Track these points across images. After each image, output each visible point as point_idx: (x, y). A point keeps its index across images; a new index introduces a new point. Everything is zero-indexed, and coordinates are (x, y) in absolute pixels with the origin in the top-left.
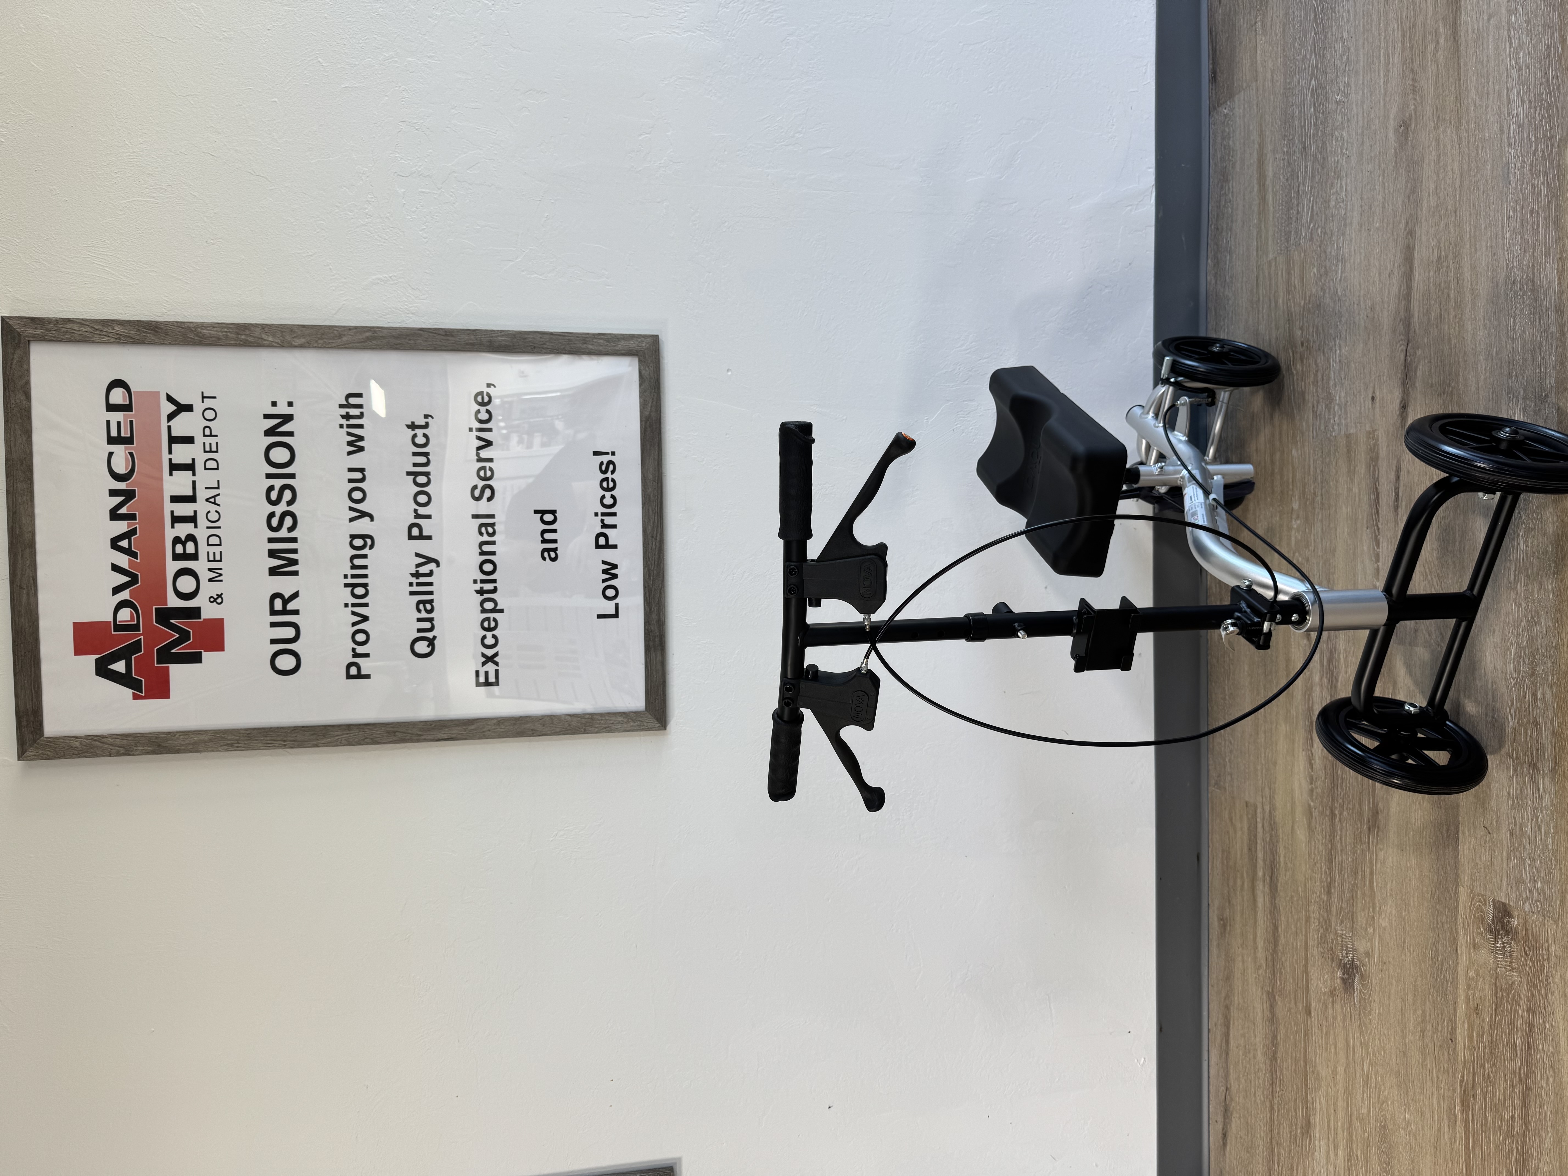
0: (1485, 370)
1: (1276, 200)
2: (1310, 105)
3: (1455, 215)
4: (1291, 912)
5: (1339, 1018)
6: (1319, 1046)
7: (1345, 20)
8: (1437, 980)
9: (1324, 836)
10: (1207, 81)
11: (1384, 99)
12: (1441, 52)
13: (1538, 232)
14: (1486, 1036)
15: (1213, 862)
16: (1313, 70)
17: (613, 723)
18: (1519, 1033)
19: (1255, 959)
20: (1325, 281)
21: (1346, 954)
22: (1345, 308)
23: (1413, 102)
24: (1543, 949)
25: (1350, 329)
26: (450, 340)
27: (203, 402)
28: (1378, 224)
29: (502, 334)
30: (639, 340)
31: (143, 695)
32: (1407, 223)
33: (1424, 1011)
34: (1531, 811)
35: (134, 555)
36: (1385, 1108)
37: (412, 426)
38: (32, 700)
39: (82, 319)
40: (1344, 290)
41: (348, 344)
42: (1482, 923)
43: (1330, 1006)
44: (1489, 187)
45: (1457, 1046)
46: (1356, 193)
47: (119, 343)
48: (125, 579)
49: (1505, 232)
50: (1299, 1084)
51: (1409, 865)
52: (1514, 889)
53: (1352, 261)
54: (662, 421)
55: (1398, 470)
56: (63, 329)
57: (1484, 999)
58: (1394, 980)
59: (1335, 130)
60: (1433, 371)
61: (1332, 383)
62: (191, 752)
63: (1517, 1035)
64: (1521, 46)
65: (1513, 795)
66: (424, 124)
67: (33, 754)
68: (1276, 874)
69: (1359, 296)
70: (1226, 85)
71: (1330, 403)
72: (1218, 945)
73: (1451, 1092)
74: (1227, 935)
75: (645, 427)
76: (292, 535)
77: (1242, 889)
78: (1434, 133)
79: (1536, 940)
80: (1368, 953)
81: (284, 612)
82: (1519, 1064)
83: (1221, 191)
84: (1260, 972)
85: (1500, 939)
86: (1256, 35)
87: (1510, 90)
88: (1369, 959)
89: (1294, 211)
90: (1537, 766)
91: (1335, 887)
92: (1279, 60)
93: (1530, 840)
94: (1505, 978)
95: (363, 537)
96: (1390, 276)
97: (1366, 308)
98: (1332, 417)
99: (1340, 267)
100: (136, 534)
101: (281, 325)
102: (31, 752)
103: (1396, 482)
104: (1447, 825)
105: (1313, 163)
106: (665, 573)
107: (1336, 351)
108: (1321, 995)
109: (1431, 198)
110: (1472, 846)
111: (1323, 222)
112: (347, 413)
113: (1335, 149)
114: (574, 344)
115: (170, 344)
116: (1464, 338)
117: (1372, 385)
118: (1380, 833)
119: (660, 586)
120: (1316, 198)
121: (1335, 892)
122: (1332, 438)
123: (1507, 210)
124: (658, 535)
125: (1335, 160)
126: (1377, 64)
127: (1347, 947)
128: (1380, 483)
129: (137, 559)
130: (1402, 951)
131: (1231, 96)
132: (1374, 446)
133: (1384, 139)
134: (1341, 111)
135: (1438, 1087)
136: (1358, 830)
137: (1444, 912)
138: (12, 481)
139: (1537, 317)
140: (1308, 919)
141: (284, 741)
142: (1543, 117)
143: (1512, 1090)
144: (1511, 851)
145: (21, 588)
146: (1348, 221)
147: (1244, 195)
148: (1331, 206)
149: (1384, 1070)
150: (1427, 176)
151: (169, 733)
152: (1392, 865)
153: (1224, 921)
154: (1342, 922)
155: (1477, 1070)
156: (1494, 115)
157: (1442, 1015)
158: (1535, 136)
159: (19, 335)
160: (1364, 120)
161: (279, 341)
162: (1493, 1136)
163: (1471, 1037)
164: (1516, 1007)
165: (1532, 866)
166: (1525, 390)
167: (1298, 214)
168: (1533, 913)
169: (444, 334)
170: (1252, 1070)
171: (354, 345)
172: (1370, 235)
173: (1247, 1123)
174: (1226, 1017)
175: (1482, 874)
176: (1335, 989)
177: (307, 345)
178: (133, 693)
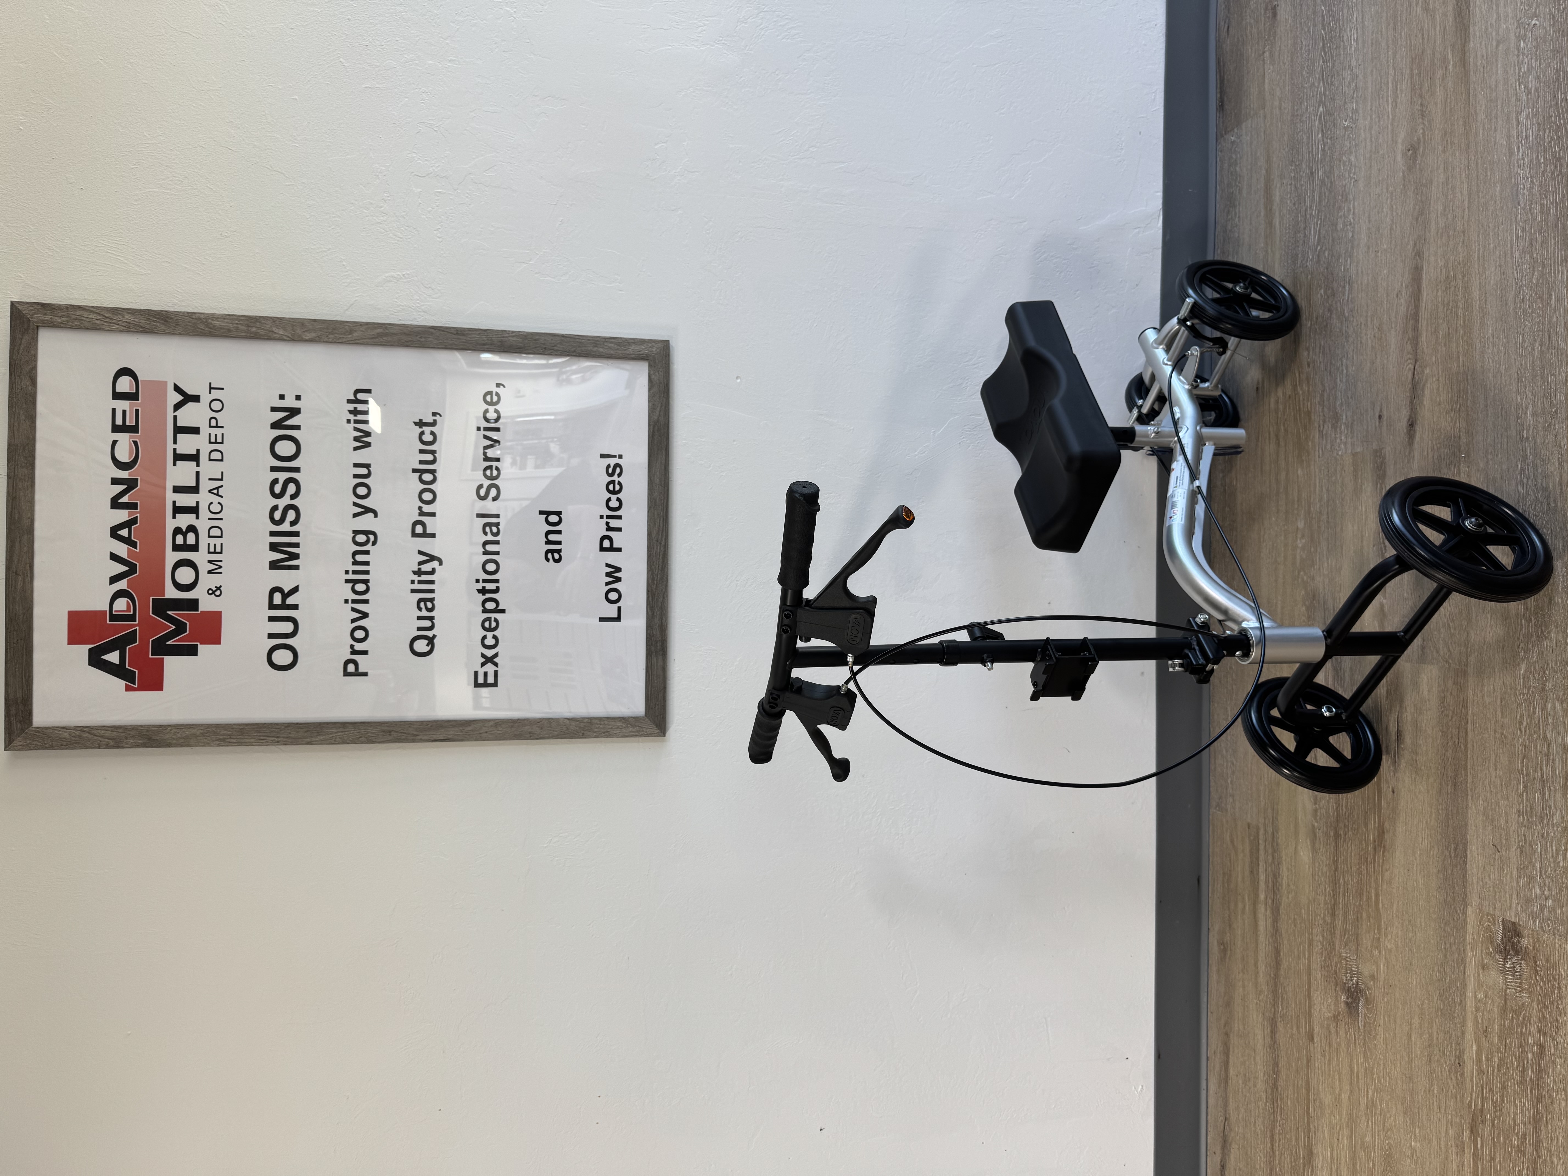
0: (1494, 387)
1: (1283, 224)
2: (1318, 131)
3: (1464, 235)
4: (1294, 936)
5: (1343, 1044)
6: (1322, 1073)
7: (1353, 49)
8: (1444, 1002)
9: (1328, 857)
10: (1215, 107)
11: (1392, 124)
12: (1449, 78)
13: (1548, 252)
14: (1496, 1059)
15: (1214, 886)
16: (1321, 97)
17: (611, 728)
18: (1530, 1056)
19: (1256, 984)
20: (1332, 302)
21: (1351, 977)
22: (1352, 329)
23: (1422, 126)
24: (1554, 969)
25: (1357, 349)
26: (460, 339)
27: (210, 393)
28: (1385, 246)
29: (514, 334)
30: (650, 345)
31: (136, 686)
32: (1415, 244)
33: (1431, 1035)
34: (1542, 828)
35: (133, 544)
36: (1391, 1136)
37: (420, 424)
38: (22, 689)
39: (93, 307)
40: (1351, 311)
41: (358, 340)
42: (1491, 944)
43: (1333, 1031)
44: (1498, 208)
45: (1465, 1070)
46: (1364, 216)
47: (129, 331)
48: (124, 568)
49: (1513, 251)
50: (1301, 1112)
51: (1415, 885)
52: (1524, 908)
53: (1359, 282)
54: (670, 426)
56: (73, 316)
57: (1494, 1021)
58: (1399, 1004)
59: (1342, 154)
60: (1441, 389)
61: (1338, 403)
62: (182, 746)
63: (1528, 1058)
64: (1530, 70)
65: (1523, 812)
66: (442, 126)
67: (21, 743)
68: (1278, 896)
69: (1366, 316)
70: (1233, 113)
71: (1337, 422)
72: (1218, 971)
73: (1459, 1118)
74: (1227, 960)
75: (653, 431)
76: (294, 529)
77: (1243, 912)
78: (1443, 156)
79: (1547, 960)
80: (1374, 976)
81: (284, 606)
82: (1529, 1088)
83: (1227, 216)
84: (1261, 997)
85: (1510, 959)
86: (1264, 65)
87: (1519, 113)
88: (1374, 983)
89: (1301, 235)
90: (1547, 783)
91: (1339, 908)
92: (1287, 88)
93: (1541, 858)
94: (1515, 999)
95: (366, 533)
96: (1397, 297)
97: (1373, 328)
98: (1338, 436)
99: (1347, 288)
100: (137, 523)
101: (292, 319)
102: (18, 742)
104: (1455, 844)
105: (1321, 187)
106: (669, 578)
107: (1342, 371)
108: (1324, 1020)
109: (1440, 219)
110: (1480, 865)
111: (1331, 244)
112: (355, 408)
113: (1343, 174)
114: (585, 346)
115: (180, 334)
116: (1473, 356)
117: (1379, 403)
118: (1386, 854)
119: (664, 590)
120: (1324, 221)
121: (1339, 913)
122: (1338, 457)
123: (1516, 230)
124: (663, 539)
125: (1342, 184)
126: (1385, 91)
127: (1352, 970)
129: (136, 549)
130: (1409, 973)
131: (1239, 123)
132: (1382, 463)
133: (1392, 163)
134: (1349, 137)
135: (1445, 1113)
136: (1363, 850)
137: (1452, 933)
138: (13, 466)
139: (1546, 334)
140: (1311, 942)
141: (277, 737)
142: (1552, 139)
143: (1523, 1115)
144: (1521, 869)
145: (17, 574)
146: (1356, 243)
147: (1250, 220)
148: (1339, 229)
149: (1389, 1097)
150: (1435, 198)
151: (161, 726)
152: (1398, 885)
153: (1224, 946)
154: (1346, 945)
155: (1486, 1095)
156: (1503, 138)
157: (1450, 1039)
158: (1544, 158)
159: (29, 321)
160: (1372, 145)
161: (289, 335)
162: (1503, 1163)
163: (1479, 1061)
164: (1526, 1029)
165: (1543, 884)
166: (1534, 406)
167: (1305, 237)
168: (1544, 932)
169: (455, 332)
170: (1252, 1099)
171: (365, 341)
172: (1377, 256)
173: (1247, 1154)
174: (1226, 1044)
175: (1491, 893)
176: (1339, 1014)
177: (317, 339)
178: (126, 684)
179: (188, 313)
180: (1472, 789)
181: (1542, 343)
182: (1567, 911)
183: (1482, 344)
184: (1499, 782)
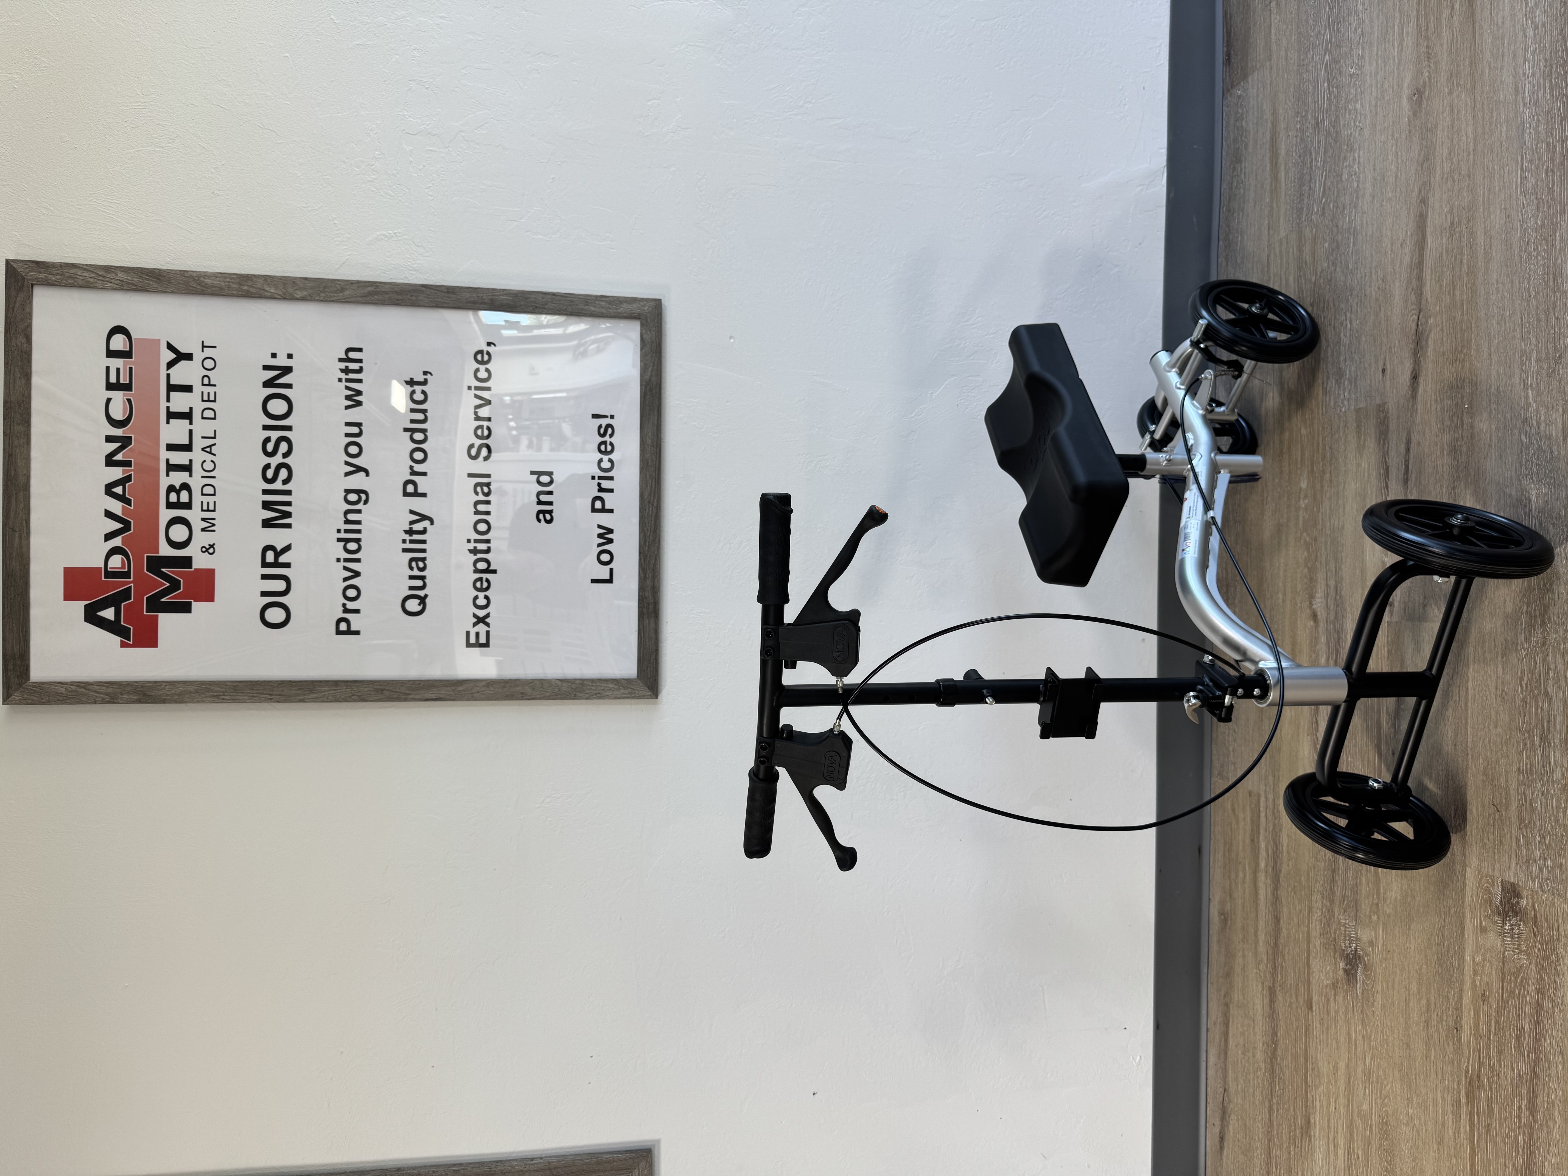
0: (1498, 334)
1: (1288, 178)
2: (1324, 80)
3: (1469, 180)
4: (1294, 903)
5: (1341, 1012)
6: (1320, 1041)
8: (1442, 966)
10: (1221, 60)
11: (1398, 69)
12: (1456, 18)
13: (1553, 191)
14: (1493, 1023)
15: (1215, 855)
16: (1327, 45)
17: (603, 690)
18: (1527, 1019)
19: (1256, 954)
20: (1337, 255)
21: (1350, 944)
22: (1356, 281)
23: (1428, 69)
24: (1553, 930)
25: (1361, 302)
26: (451, 297)
27: (203, 351)
28: (1390, 195)
29: (504, 293)
30: (642, 303)
31: (131, 643)
32: (1420, 191)
33: (1428, 1000)
34: (1542, 786)
35: (127, 502)
36: (1388, 1103)
37: (411, 383)
38: (20, 644)
39: (86, 265)
40: (1356, 263)
41: (349, 298)
42: (1490, 905)
43: (1332, 999)
44: (1504, 149)
45: (1463, 1035)
46: (1369, 164)
47: (122, 290)
48: (119, 526)
49: (1519, 193)
50: (1299, 1081)
52: (1524, 868)
53: (1364, 233)
54: (663, 386)
55: (1408, 442)
56: (67, 274)
57: (1491, 984)
58: (1398, 969)
59: (1348, 103)
60: (1445, 339)
61: (1342, 358)
62: (176, 702)
63: (1525, 1021)
65: (1523, 770)
66: (434, 83)
67: (19, 698)
68: (1278, 864)
69: (1370, 268)
70: (1240, 67)
71: (1341, 378)
72: (1219, 941)
73: (1456, 1083)
74: (1227, 930)
75: (645, 391)
76: (286, 487)
77: (1244, 882)
78: (1448, 99)
79: (1546, 920)
80: (1372, 942)
81: (276, 564)
82: (1526, 1053)
83: (1233, 172)
84: (1261, 967)
85: (1508, 920)
86: (1270, 15)
87: (1526, 50)
88: (1372, 949)
89: (1306, 188)
90: (1547, 739)
91: (1338, 874)
92: (1293, 37)
93: (1541, 816)
94: (1513, 961)
95: (358, 492)
96: (1402, 245)
97: (1377, 280)
98: (1341, 392)
99: (1352, 240)
100: (131, 481)
101: (284, 277)
102: (16, 696)
103: (1406, 455)
104: (1455, 805)
105: (1326, 137)
106: (661, 539)
107: (1346, 325)
108: (1323, 989)
109: (1445, 165)
110: (1480, 825)
111: (1335, 195)
112: (347, 367)
113: (1348, 122)
114: (576, 305)
115: (172, 292)
116: (1477, 304)
117: (1382, 356)
119: (656, 552)
120: (1329, 173)
121: (1339, 879)
122: (1341, 413)
123: (1521, 171)
124: (655, 501)
125: (1348, 133)
126: (1391, 34)
127: (1351, 937)
128: (1390, 457)
129: (131, 506)
130: (1407, 938)
131: (1245, 77)
132: (1385, 418)
133: (1398, 108)
134: (1355, 84)
135: (1442, 1079)
137: (1451, 896)
138: (9, 424)
139: (1551, 277)
140: (1310, 909)
141: (271, 695)
143: (1519, 1080)
144: (1520, 828)
145: (13, 530)
146: (1361, 193)
147: (1256, 175)
148: (1344, 179)
149: (1386, 1064)
150: (1441, 143)
151: (156, 682)
153: (1224, 916)
154: (1345, 911)
155: (1483, 1059)
156: (1509, 76)
157: (1447, 1004)
158: (1550, 94)
159: (23, 279)
160: (1377, 91)
161: (281, 293)
162: (1499, 1128)
163: (1477, 1026)
164: (1524, 992)
165: (1542, 843)
166: (1538, 352)
167: (1310, 189)
168: (1543, 892)
169: (446, 291)
170: (1251, 1070)
171: (356, 299)
172: (1382, 206)
173: (1245, 1125)
174: (1226, 1015)
175: (1490, 854)
176: (1337, 981)
177: (309, 298)
178: (121, 641)
179: (180, 271)
180: (1471, 749)
181: (1547, 286)
182: (1566, 870)
183: (1487, 290)
184: (1499, 740)
